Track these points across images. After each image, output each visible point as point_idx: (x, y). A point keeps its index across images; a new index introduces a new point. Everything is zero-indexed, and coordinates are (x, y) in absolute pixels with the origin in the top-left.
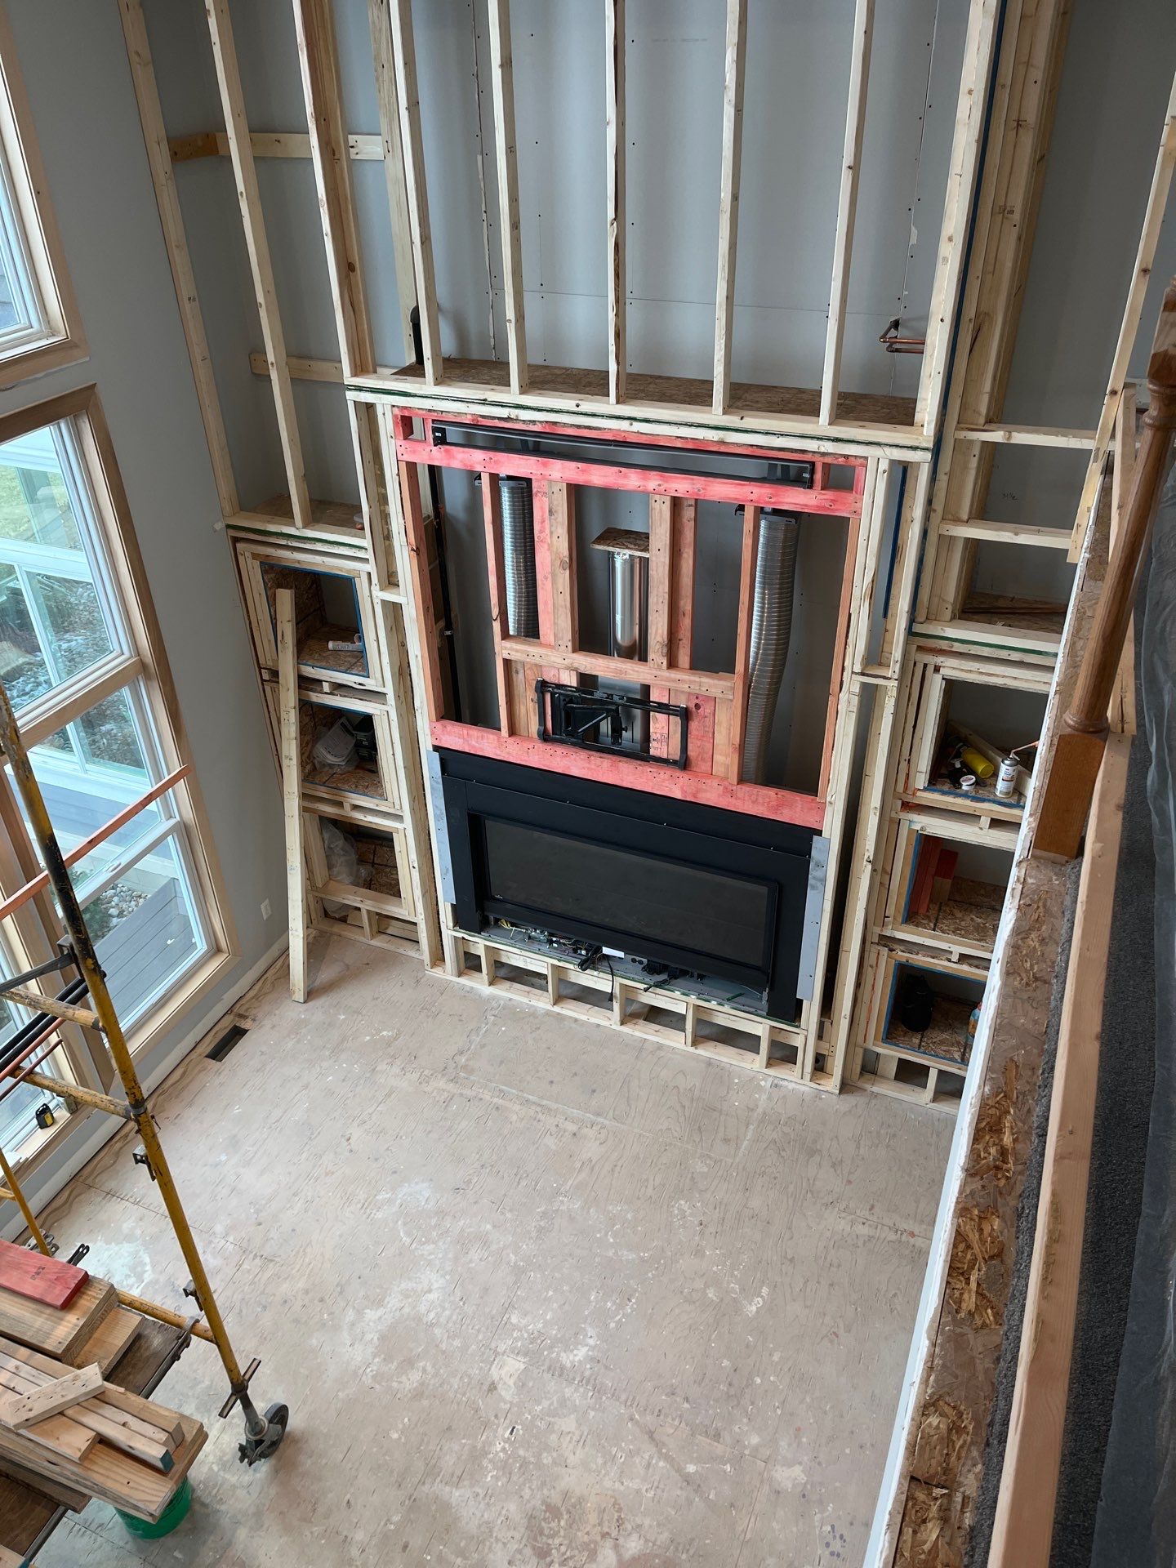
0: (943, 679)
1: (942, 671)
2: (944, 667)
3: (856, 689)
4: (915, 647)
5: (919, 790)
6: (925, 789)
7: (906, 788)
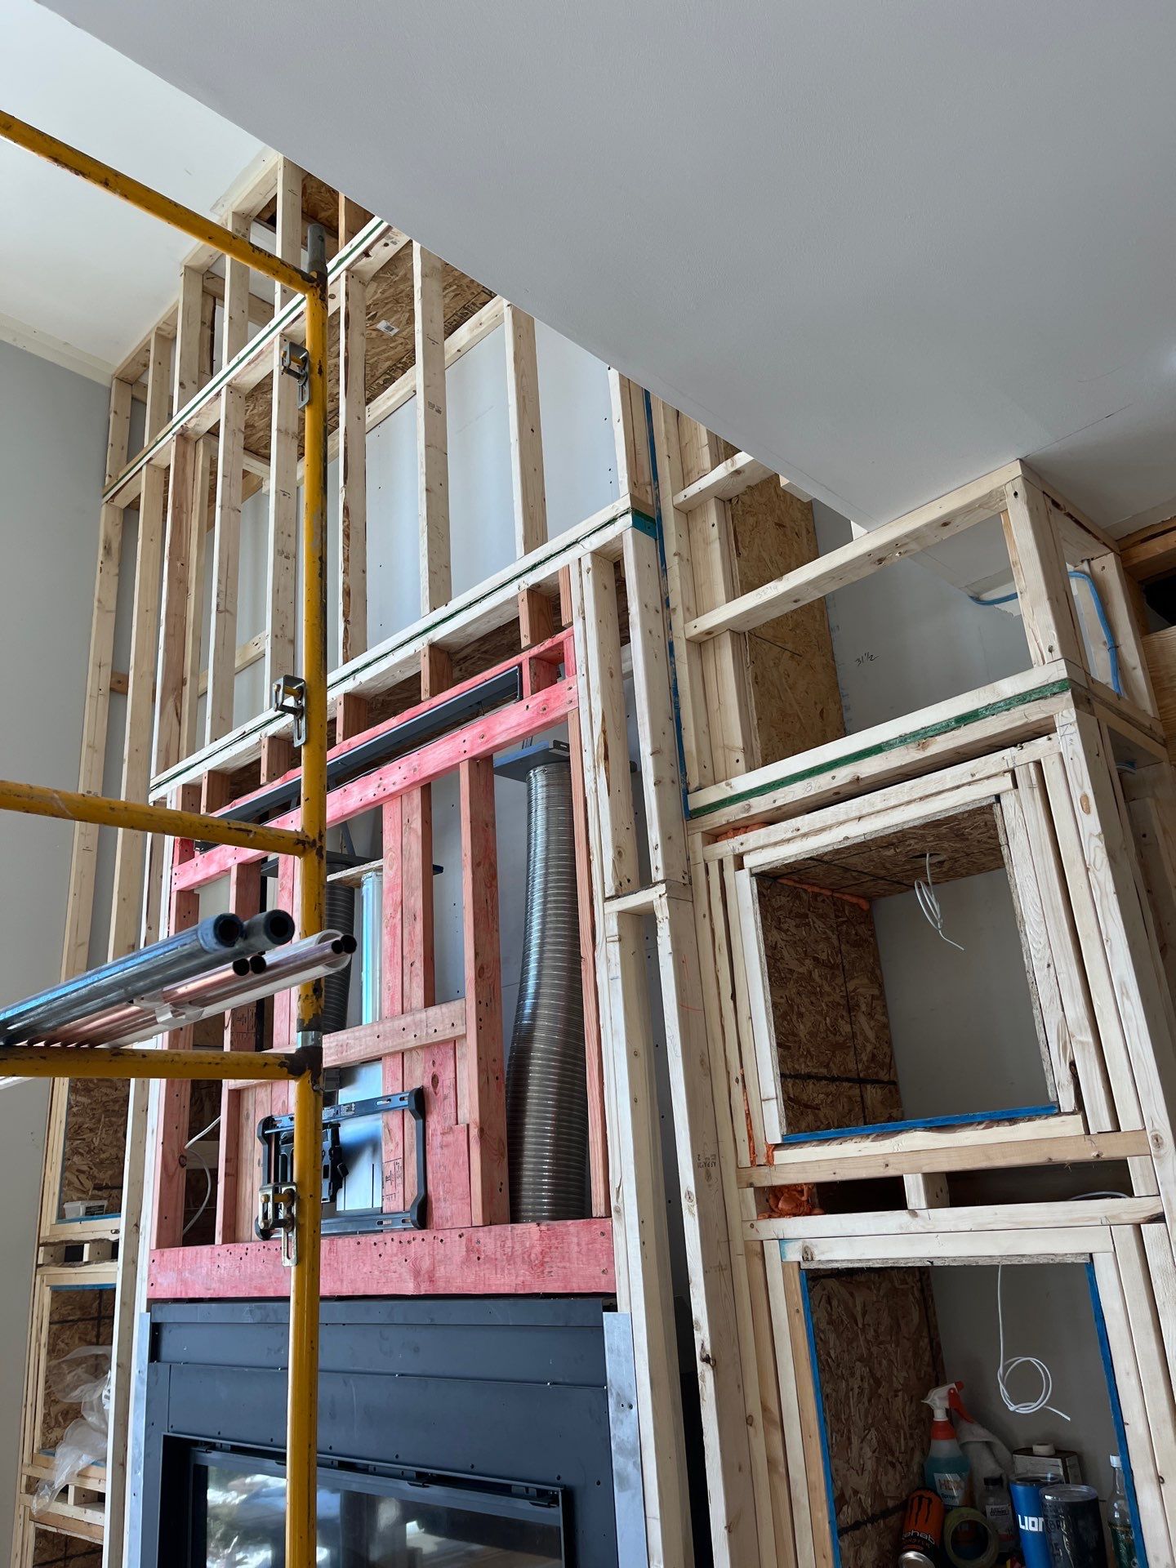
0: (752, 875)
1: (749, 861)
2: (749, 851)
3: (613, 927)
4: (698, 838)
5: (777, 1146)
6: (786, 1144)
7: (753, 1151)
